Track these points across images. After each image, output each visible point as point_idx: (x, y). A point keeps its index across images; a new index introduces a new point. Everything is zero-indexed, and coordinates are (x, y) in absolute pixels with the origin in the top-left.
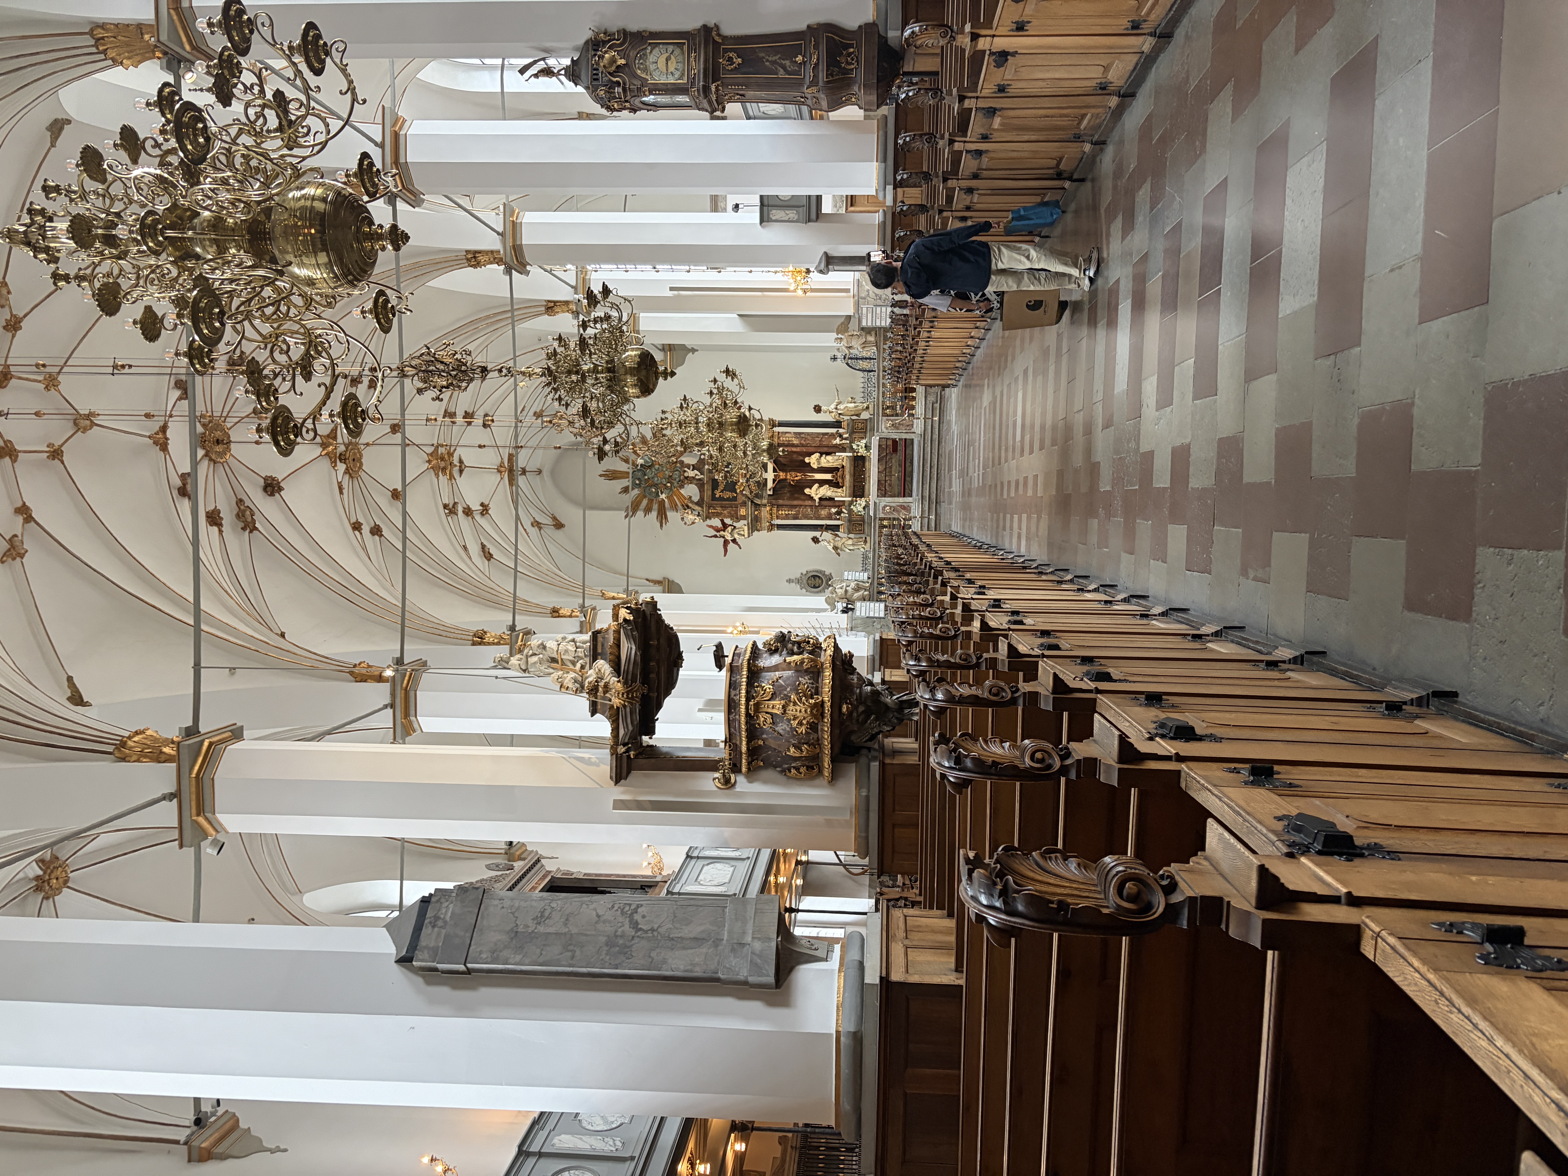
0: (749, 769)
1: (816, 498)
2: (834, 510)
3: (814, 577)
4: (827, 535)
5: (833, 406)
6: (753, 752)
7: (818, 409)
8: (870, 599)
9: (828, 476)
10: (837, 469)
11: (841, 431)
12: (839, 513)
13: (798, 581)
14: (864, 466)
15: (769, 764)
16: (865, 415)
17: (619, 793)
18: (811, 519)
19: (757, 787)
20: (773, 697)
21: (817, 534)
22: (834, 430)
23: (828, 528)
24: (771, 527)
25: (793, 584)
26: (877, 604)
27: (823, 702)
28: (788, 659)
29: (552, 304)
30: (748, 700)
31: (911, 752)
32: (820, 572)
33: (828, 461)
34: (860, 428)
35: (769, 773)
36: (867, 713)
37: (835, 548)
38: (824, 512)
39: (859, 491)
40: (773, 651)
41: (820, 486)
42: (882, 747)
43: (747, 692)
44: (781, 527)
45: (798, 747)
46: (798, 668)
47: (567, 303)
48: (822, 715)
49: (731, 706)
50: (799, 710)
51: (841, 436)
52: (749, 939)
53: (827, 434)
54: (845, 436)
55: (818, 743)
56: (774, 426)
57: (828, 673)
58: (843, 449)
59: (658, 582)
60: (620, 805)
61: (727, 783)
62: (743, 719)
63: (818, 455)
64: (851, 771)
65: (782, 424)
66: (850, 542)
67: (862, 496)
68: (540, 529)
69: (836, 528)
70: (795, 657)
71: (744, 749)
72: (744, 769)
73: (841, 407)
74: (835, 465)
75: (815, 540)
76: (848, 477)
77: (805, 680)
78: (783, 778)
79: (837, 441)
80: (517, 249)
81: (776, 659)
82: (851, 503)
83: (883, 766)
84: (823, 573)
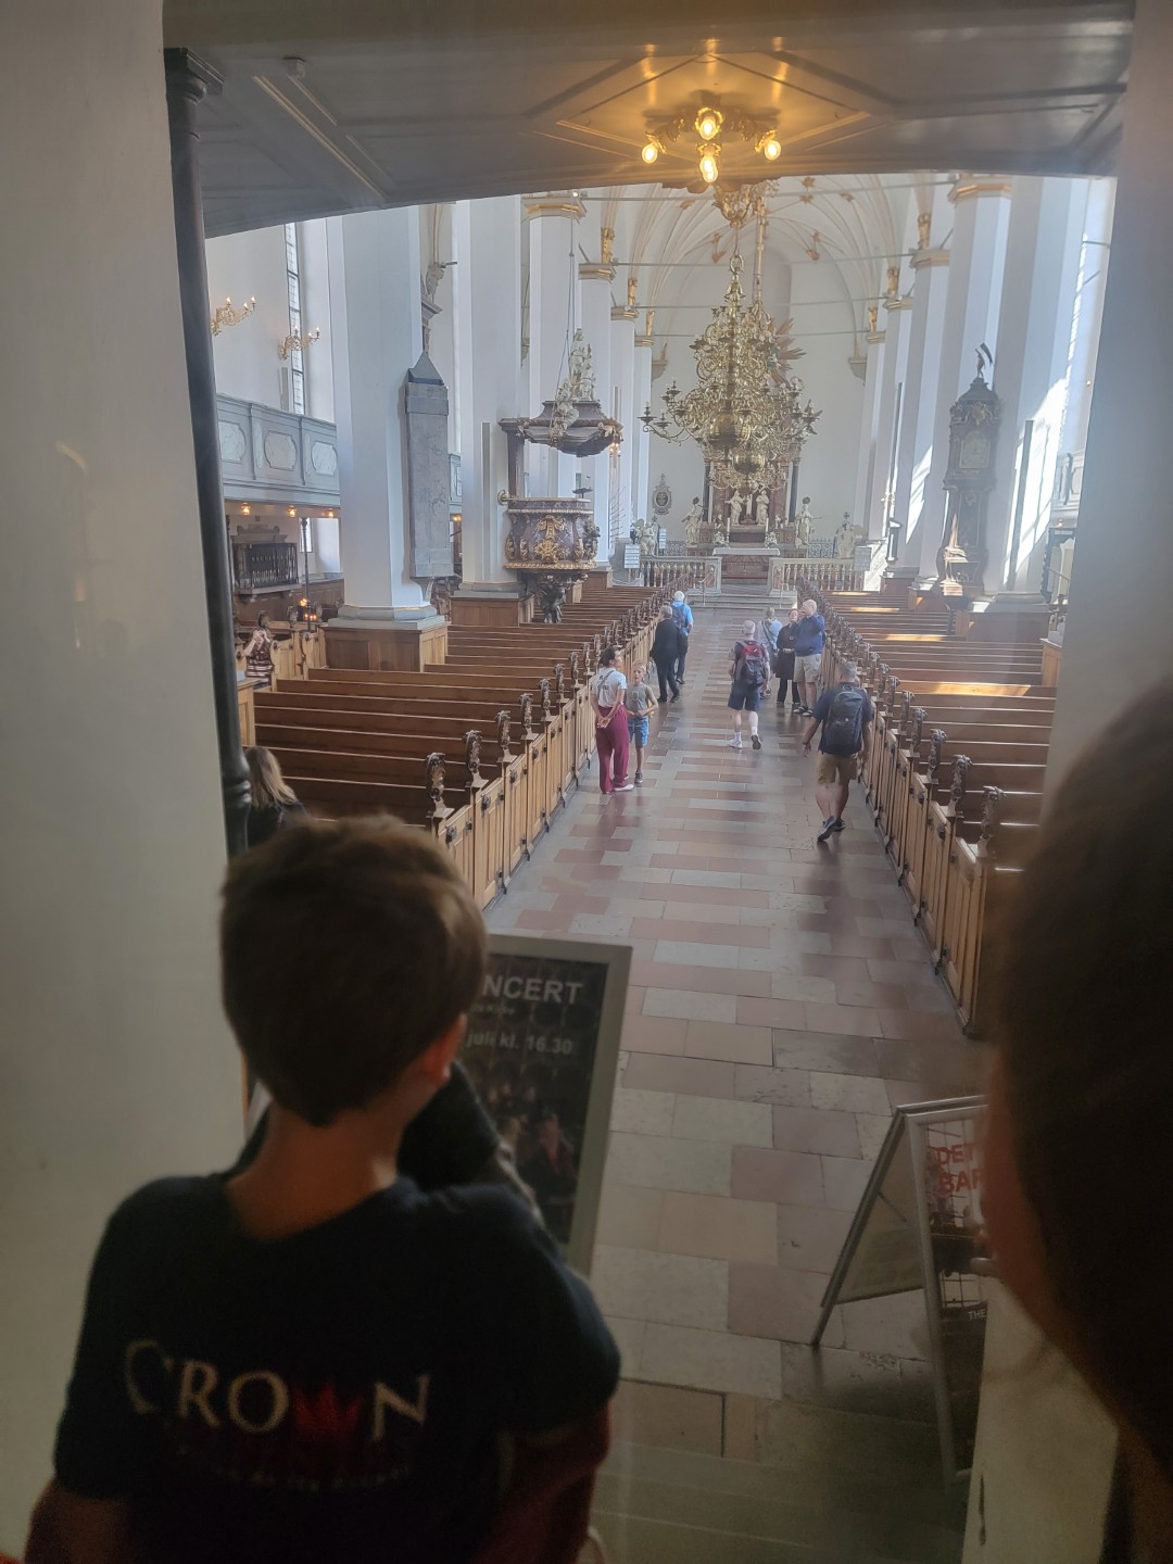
0: (511, 514)
1: (731, 501)
2: (720, 517)
3: (666, 499)
4: (700, 511)
5: (808, 514)
6: (521, 517)
7: (806, 501)
8: (642, 556)
9: (749, 511)
10: (754, 518)
11: (787, 522)
12: (717, 521)
13: (662, 484)
14: (756, 541)
15: (515, 527)
16: (798, 542)
17: (493, 424)
18: (714, 496)
19: (500, 519)
20: (557, 531)
21: (701, 502)
22: (787, 516)
23: (706, 512)
24: (708, 461)
25: (660, 479)
26: (637, 562)
27: (553, 563)
28: (581, 540)
29: (896, 274)
30: (555, 514)
31: (525, 620)
32: (670, 504)
33: (762, 511)
34: (787, 536)
35: (509, 527)
36: (547, 590)
37: (689, 518)
38: (719, 507)
39: (735, 537)
40: (585, 528)
41: (741, 505)
42: (527, 598)
43: (559, 514)
44: (708, 470)
45: (526, 547)
46: (575, 547)
47: (896, 288)
48: (546, 563)
49: (551, 504)
50: (547, 549)
51: (782, 522)
52: (432, 562)
53: (785, 509)
54: (782, 526)
55: (528, 559)
56: (794, 462)
57: (572, 567)
58: (770, 524)
59: (663, 356)
60: (486, 426)
61: (502, 500)
62: (541, 511)
63: (768, 502)
64: (513, 580)
65: (795, 469)
66: (693, 530)
67: (731, 540)
68: (713, 242)
69: (705, 518)
70: (582, 545)
71: (524, 511)
72: (511, 511)
73: (807, 521)
74: (758, 517)
75: (696, 501)
76: (746, 528)
77: (567, 552)
78: (507, 535)
79: (778, 519)
80: (928, 263)
81: (581, 530)
82: (724, 532)
83: (516, 601)
84: (669, 506)
